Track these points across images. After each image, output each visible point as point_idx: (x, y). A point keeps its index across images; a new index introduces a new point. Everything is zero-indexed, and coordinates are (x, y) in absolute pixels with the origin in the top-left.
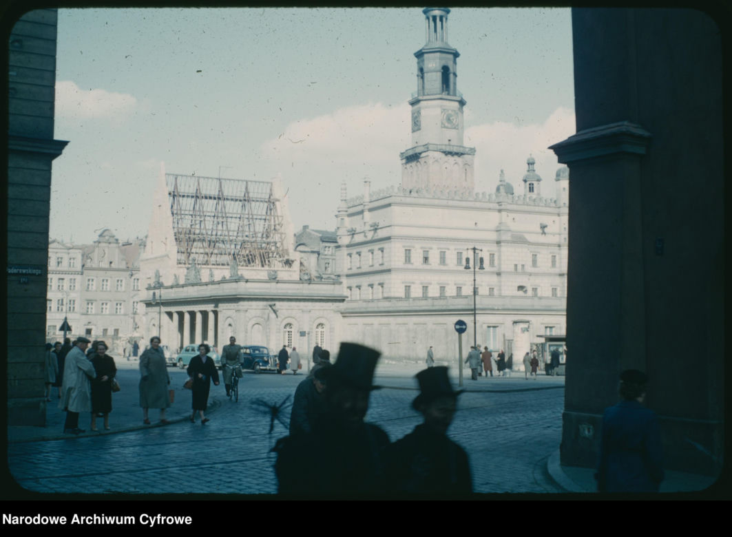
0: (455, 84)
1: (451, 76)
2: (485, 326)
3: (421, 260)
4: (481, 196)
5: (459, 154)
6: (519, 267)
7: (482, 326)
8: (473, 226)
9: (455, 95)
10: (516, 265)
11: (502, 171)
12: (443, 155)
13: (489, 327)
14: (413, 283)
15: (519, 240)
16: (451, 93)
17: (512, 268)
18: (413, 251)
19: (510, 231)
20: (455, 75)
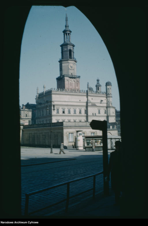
0: (73, 55)
1: (72, 53)
2: (68, 133)
3: (62, 112)
4: (81, 91)
5: (74, 78)
6: (94, 114)
7: (66, 133)
8: (79, 101)
9: (73, 59)
10: (93, 113)
11: (88, 83)
12: (69, 78)
13: (70, 133)
14: (59, 120)
15: (94, 105)
16: (72, 58)
17: (92, 114)
18: (59, 109)
19: (91, 102)
20: (73, 52)
